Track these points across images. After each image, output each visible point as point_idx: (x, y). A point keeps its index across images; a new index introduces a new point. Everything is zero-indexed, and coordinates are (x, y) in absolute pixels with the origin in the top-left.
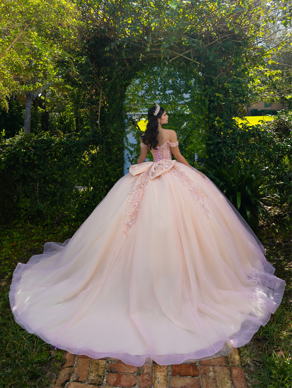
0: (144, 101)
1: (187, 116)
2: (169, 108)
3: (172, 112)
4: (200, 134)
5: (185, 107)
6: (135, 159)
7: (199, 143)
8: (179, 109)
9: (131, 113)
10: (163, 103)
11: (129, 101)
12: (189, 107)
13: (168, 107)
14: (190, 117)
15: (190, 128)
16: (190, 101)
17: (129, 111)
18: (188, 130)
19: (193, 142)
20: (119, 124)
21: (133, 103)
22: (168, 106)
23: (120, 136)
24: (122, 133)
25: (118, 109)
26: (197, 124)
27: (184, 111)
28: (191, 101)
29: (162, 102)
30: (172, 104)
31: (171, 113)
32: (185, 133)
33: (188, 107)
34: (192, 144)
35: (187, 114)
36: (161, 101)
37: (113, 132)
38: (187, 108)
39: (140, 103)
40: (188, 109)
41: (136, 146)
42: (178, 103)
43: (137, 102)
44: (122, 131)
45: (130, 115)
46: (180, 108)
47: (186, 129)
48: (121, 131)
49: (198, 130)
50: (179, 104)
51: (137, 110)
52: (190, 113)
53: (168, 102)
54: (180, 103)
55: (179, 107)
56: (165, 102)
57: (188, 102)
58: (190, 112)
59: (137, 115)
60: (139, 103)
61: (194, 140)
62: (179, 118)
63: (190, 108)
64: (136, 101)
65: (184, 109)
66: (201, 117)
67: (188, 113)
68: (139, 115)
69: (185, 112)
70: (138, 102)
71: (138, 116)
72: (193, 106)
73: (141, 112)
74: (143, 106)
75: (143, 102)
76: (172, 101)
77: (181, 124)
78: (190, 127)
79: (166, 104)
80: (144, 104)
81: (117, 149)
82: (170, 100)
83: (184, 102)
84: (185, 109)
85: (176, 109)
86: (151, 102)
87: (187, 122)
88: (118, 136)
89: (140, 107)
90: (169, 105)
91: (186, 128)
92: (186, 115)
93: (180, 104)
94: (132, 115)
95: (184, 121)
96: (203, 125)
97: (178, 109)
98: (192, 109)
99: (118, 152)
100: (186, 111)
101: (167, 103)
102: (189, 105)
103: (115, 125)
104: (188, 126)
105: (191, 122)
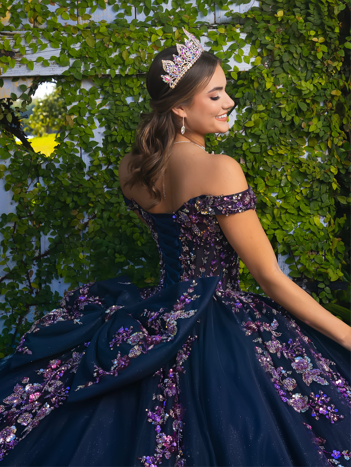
0: (46, 13)
1: (240, 82)
4: (300, 163)
5: (232, 39)
6: (7, 282)
7: (299, 209)
10: (129, 19)
12: (250, 36)
13: (153, 37)
14: (256, 85)
15: (256, 137)
16: (253, 9)
19: (269, 204)
22: (151, 34)
26: (289, 118)
28: (261, 9)
29: (126, 17)
33: (243, 36)
35: (239, 73)
36: (122, 11)
38: (239, 45)
39: (25, 22)
40: (247, 49)
41: (11, 225)
42: (199, 19)
43: (12, 20)
47: (238, 145)
49: (294, 149)
50: (202, 24)
51: (11, 54)
52: (255, 67)
53: (151, 14)
54: (210, 18)
56: (141, 17)
57: (246, 14)
58: (252, 60)
59: (15, 79)
60: (20, 22)
61: (274, 195)
63: (253, 43)
64: (8, 15)
66: (306, 86)
67: (244, 67)
68: (24, 78)
70: (15, 20)
71: (21, 83)
72: (268, 31)
73: (30, 65)
74: (35, 37)
75: (39, 19)
76: (174, 9)
78: (256, 131)
79: (143, 25)
80: (43, 26)
82: (163, 5)
83: (230, 14)
84: (232, 48)
86: (73, 17)
87: (239, 110)
89: (23, 43)
90: (158, 28)
91: (236, 139)
93: (209, 26)
96: (315, 121)
98: (263, 46)
100: (238, 59)
101: (147, 19)
102: (249, 29)
104: (245, 129)
105: (261, 108)
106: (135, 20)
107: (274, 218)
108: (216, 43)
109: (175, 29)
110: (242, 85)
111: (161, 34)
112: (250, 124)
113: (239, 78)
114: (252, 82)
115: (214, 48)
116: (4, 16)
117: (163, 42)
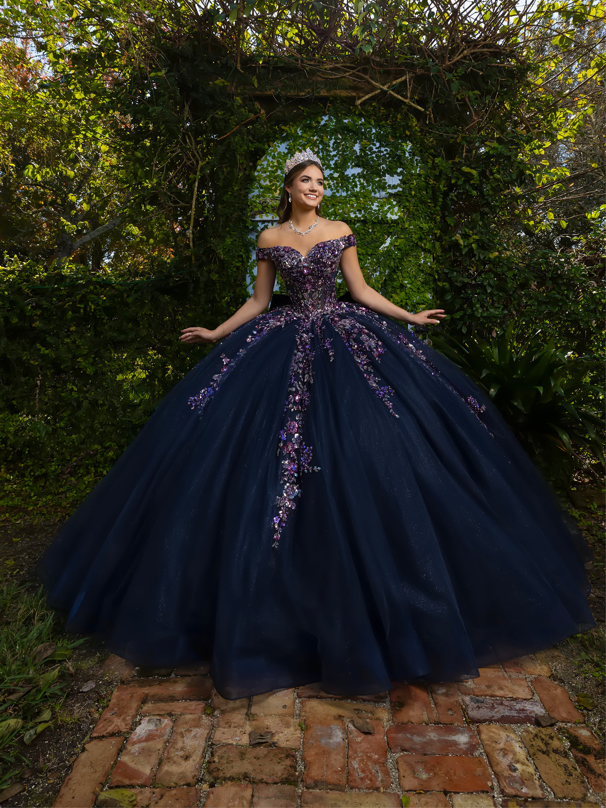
1: (392, 225)
2: (352, 206)
3: (359, 216)
4: (420, 265)
5: (389, 204)
7: (419, 289)
8: (374, 207)
9: (265, 218)
10: (338, 195)
11: (261, 190)
12: (398, 202)
13: (351, 203)
14: (400, 226)
15: (399, 250)
16: (399, 191)
17: (261, 213)
18: (394, 256)
20: (238, 239)
21: (271, 195)
22: (350, 201)
23: (238, 268)
24: (243, 262)
25: (237, 205)
26: (416, 242)
27: (387, 212)
28: (403, 191)
29: (337, 194)
30: (359, 197)
31: (356, 217)
32: (388, 262)
33: (395, 203)
34: (401, 291)
35: (392, 220)
36: (335, 191)
37: (222, 257)
38: (394, 206)
40: (396, 209)
42: (373, 195)
44: (244, 256)
45: (263, 222)
46: (377, 206)
47: (390, 254)
48: (241, 256)
49: (417, 258)
50: (375, 198)
52: (400, 218)
53: (349, 193)
54: (378, 195)
55: (376, 204)
56: (344, 194)
57: (396, 193)
58: (399, 214)
61: (406, 282)
62: (373, 228)
63: (399, 206)
64: (278, 192)
65: (386, 208)
66: (425, 226)
67: (395, 217)
69: (389, 215)
72: (408, 201)
76: (360, 190)
77: (378, 243)
78: (400, 248)
79: (346, 197)
81: (231, 300)
82: (355, 189)
83: (387, 193)
84: (389, 208)
85: (369, 209)
87: (391, 237)
88: (235, 269)
90: (353, 198)
91: (389, 251)
92: (390, 222)
93: (378, 198)
94: (268, 221)
95: (386, 236)
96: (428, 244)
97: (371, 209)
98: (405, 207)
99: (231, 308)
100: (392, 214)
101: (347, 195)
103: (229, 241)
104: (395, 246)
105: (402, 236)
106: (341, 196)
107: (406, 293)
108: (382, 206)
109: (361, 199)
110: (394, 226)
111: (355, 201)
112: (398, 244)
113: (392, 223)
114: (398, 224)
115: (380, 208)
116: (276, 192)
117: (355, 205)
